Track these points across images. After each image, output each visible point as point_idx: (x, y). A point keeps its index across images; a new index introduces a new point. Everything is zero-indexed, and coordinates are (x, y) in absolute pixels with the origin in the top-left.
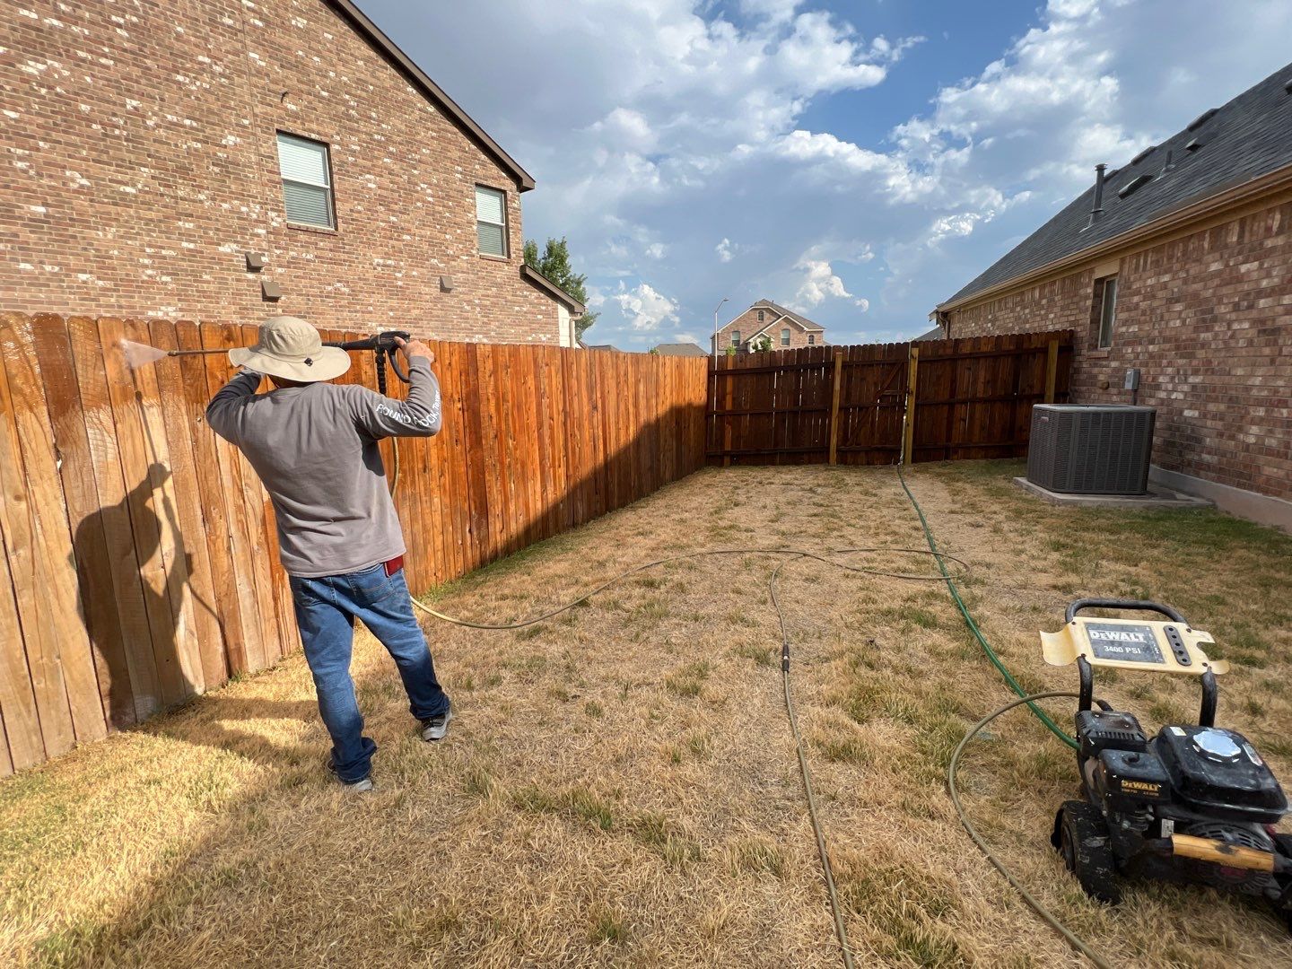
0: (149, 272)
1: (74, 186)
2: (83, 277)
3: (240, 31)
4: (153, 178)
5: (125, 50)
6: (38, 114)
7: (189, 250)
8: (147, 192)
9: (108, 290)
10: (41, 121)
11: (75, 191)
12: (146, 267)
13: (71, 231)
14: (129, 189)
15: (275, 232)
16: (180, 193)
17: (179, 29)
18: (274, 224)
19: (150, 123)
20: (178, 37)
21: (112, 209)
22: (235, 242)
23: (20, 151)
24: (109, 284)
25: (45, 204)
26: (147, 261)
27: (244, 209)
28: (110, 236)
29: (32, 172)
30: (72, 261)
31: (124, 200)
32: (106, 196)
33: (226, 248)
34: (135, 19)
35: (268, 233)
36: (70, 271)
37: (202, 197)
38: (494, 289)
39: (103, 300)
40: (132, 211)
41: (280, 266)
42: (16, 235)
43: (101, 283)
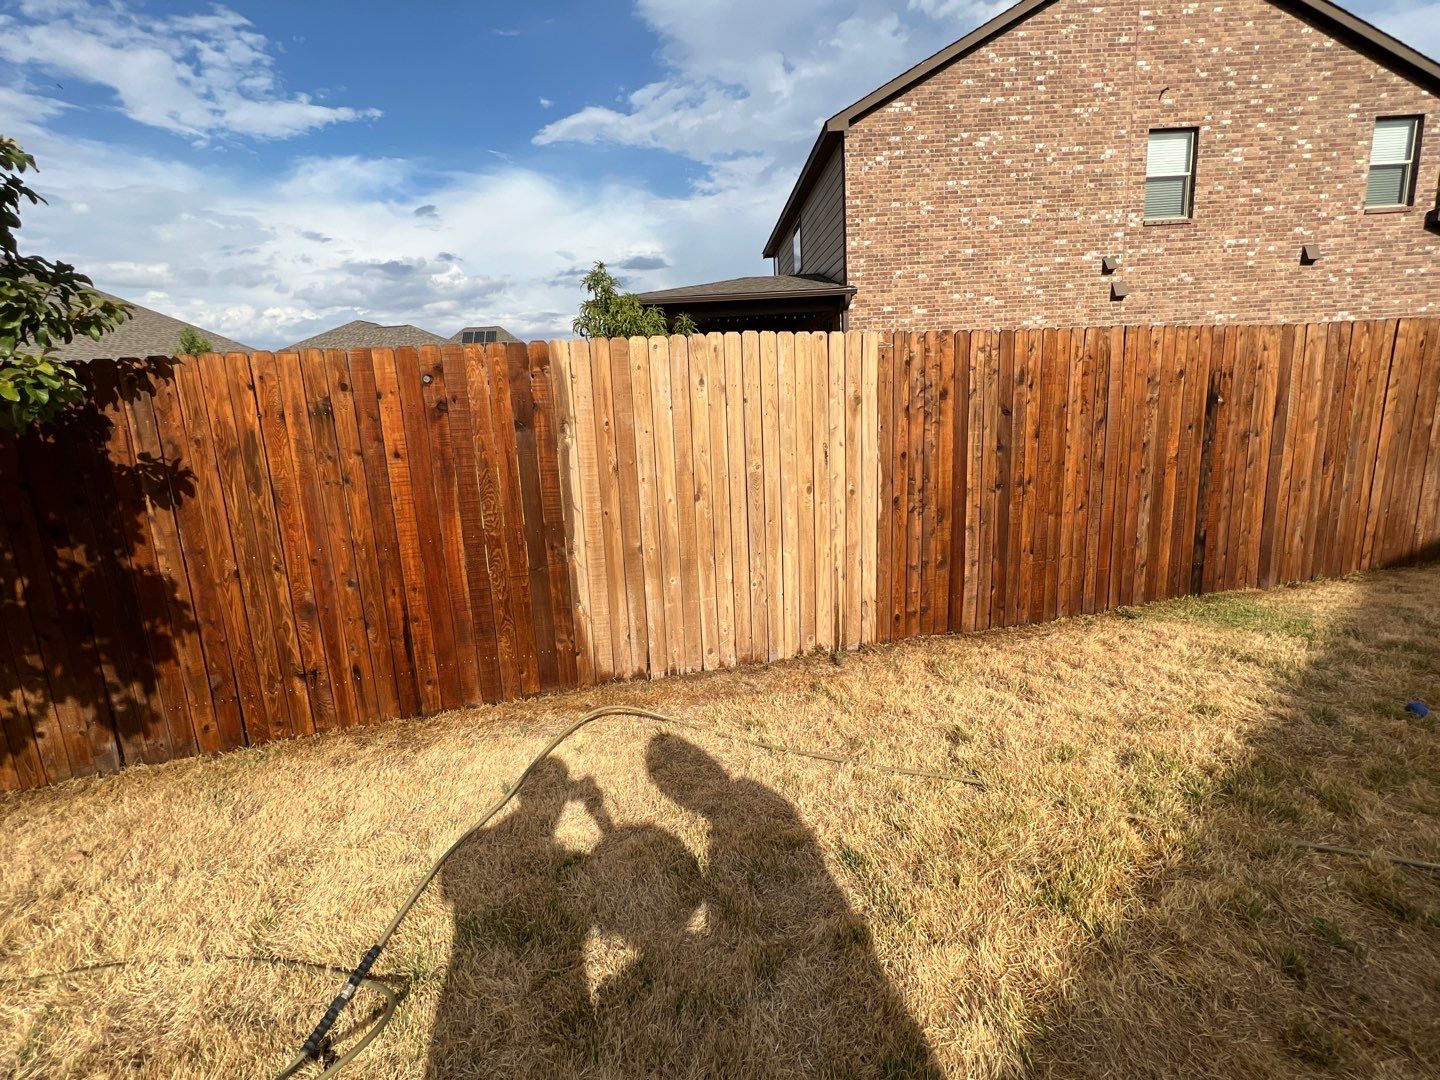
0: (1029, 288)
1: (992, 227)
2: (987, 299)
3: (1133, 44)
4: (1044, 206)
5: (1041, 103)
6: (981, 177)
7: (1060, 264)
8: (1037, 220)
9: (1000, 307)
10: (980, 182)
11: (994, 232)
12: (1027, 284)
13: (986, 263)
14: (1027, 221)
15: (1132, 233)
16: (1061, 215)
17: (1084, 66)
18: (1132, 225)
19: (1049, 159)
20: (1083, 74)
21: (1013, 240)
22: (1097, 249)
23: (965, 210)
24: (1001, 302)
25: (974, 247)
26: (1029, 279)
27: (1108, 217)
28: (1008, 263)
29: (970, 224)
30: (983, 288)
31: (1020, 232)
32: (1010, 231)
33: (1087, 257)
34: (1052, 72)
35: (1126, 234)
36: (979, 295)
37: (1077, 214)
38: (1378, 251)
39: (996, 316)
40: (1025, 239)
41: (1130, 265)
42: (954, 274)
43: (996, 302)
